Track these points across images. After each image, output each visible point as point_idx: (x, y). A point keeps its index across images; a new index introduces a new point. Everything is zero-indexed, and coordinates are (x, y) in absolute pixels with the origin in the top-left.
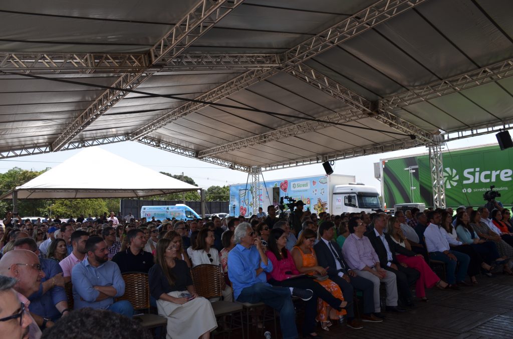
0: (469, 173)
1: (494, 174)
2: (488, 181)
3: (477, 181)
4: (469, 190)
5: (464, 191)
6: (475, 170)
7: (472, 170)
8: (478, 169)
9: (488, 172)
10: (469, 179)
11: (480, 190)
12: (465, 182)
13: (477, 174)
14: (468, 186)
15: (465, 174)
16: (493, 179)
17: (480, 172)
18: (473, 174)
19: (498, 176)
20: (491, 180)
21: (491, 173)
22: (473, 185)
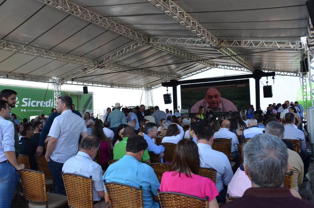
0: (25, 100)
1: (38, 102)
2: (35, 106)
3: (29, 106)
4: (25, 110)
5: (22, 110)
6: (28, 99)
7: (27, 99)
8: (30, 99)
9: (35, 102)
10: (25, 104)
11: (31, 111)
12: (23, 105)
13: (29, 102)
14: (24, 108)
15: (23, 101)
16: (37, 106)
17: (31, 101)
18: (27, 101)
19: (39, 104)
20: (36, 106)
21: (36, 102)
22: (27, 108)
